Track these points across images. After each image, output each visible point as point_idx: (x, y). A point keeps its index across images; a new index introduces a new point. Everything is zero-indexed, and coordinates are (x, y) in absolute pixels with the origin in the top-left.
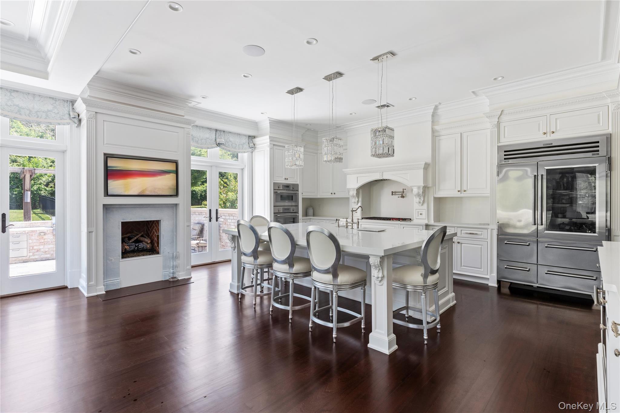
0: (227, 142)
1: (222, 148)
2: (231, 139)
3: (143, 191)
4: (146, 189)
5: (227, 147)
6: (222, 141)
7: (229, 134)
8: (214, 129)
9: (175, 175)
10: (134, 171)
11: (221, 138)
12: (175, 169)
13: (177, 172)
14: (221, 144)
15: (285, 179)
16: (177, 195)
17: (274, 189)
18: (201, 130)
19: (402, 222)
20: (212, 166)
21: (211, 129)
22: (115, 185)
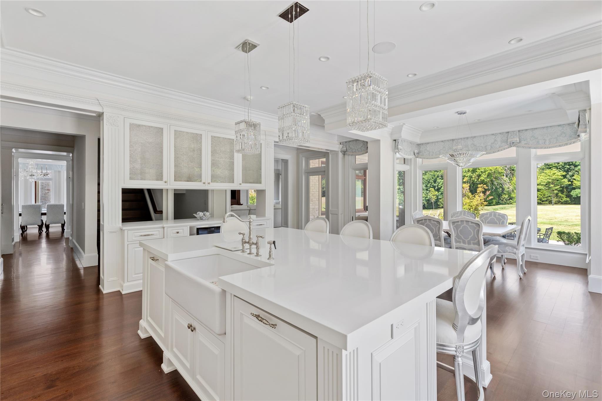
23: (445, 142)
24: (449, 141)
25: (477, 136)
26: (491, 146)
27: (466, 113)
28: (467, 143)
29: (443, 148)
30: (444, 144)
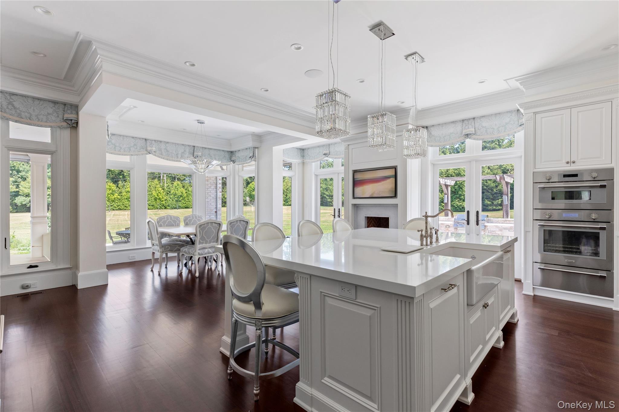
0: (479, 129)
1: (472, 138)
2: (484, 124)
3: (372, 194)
4: (374, 192)
5: (479, 135)
6: (471, 130)
7: (481, 119)
8: (460, 121)
9: (394, 179)
10: (367, 180)
11: (468, 128)
12: (394, 174)
13: (396, 176)
14: (470, 134)
15: (568, 163)
16: (395, 196)
17: (533, 183)
18: (443, 128)
20: (470, 161)
21: (457, 121)
22: (359, 191)
23: (136, 139)
24: (141, 139)
25: (170, 143)
26: (181, 155)
27: (204, 123)
28: (161, 147)
29: (134, 145)
30: (134, 141)
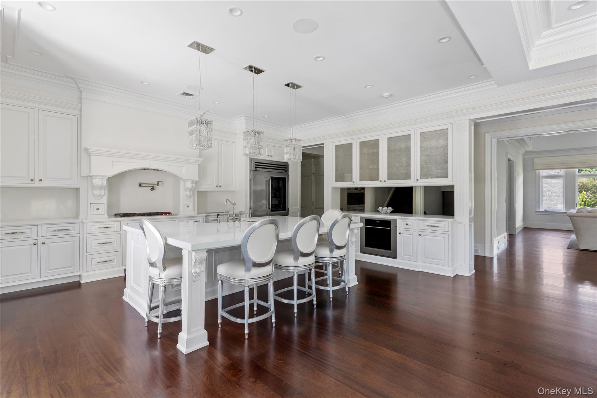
19: (164, 216)
